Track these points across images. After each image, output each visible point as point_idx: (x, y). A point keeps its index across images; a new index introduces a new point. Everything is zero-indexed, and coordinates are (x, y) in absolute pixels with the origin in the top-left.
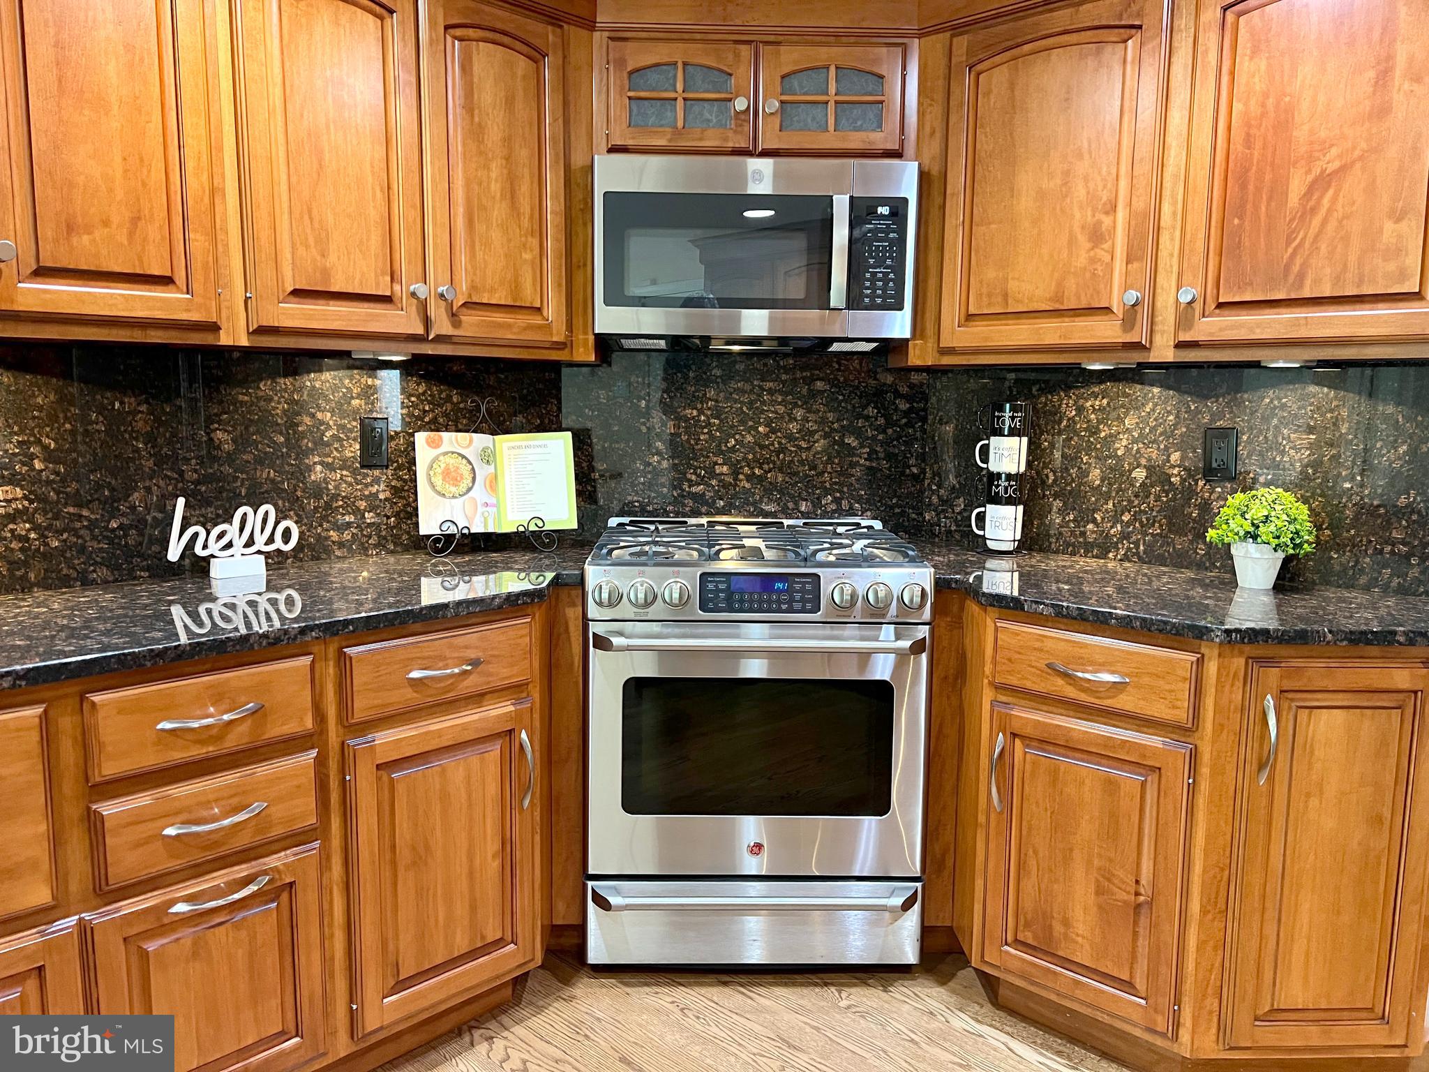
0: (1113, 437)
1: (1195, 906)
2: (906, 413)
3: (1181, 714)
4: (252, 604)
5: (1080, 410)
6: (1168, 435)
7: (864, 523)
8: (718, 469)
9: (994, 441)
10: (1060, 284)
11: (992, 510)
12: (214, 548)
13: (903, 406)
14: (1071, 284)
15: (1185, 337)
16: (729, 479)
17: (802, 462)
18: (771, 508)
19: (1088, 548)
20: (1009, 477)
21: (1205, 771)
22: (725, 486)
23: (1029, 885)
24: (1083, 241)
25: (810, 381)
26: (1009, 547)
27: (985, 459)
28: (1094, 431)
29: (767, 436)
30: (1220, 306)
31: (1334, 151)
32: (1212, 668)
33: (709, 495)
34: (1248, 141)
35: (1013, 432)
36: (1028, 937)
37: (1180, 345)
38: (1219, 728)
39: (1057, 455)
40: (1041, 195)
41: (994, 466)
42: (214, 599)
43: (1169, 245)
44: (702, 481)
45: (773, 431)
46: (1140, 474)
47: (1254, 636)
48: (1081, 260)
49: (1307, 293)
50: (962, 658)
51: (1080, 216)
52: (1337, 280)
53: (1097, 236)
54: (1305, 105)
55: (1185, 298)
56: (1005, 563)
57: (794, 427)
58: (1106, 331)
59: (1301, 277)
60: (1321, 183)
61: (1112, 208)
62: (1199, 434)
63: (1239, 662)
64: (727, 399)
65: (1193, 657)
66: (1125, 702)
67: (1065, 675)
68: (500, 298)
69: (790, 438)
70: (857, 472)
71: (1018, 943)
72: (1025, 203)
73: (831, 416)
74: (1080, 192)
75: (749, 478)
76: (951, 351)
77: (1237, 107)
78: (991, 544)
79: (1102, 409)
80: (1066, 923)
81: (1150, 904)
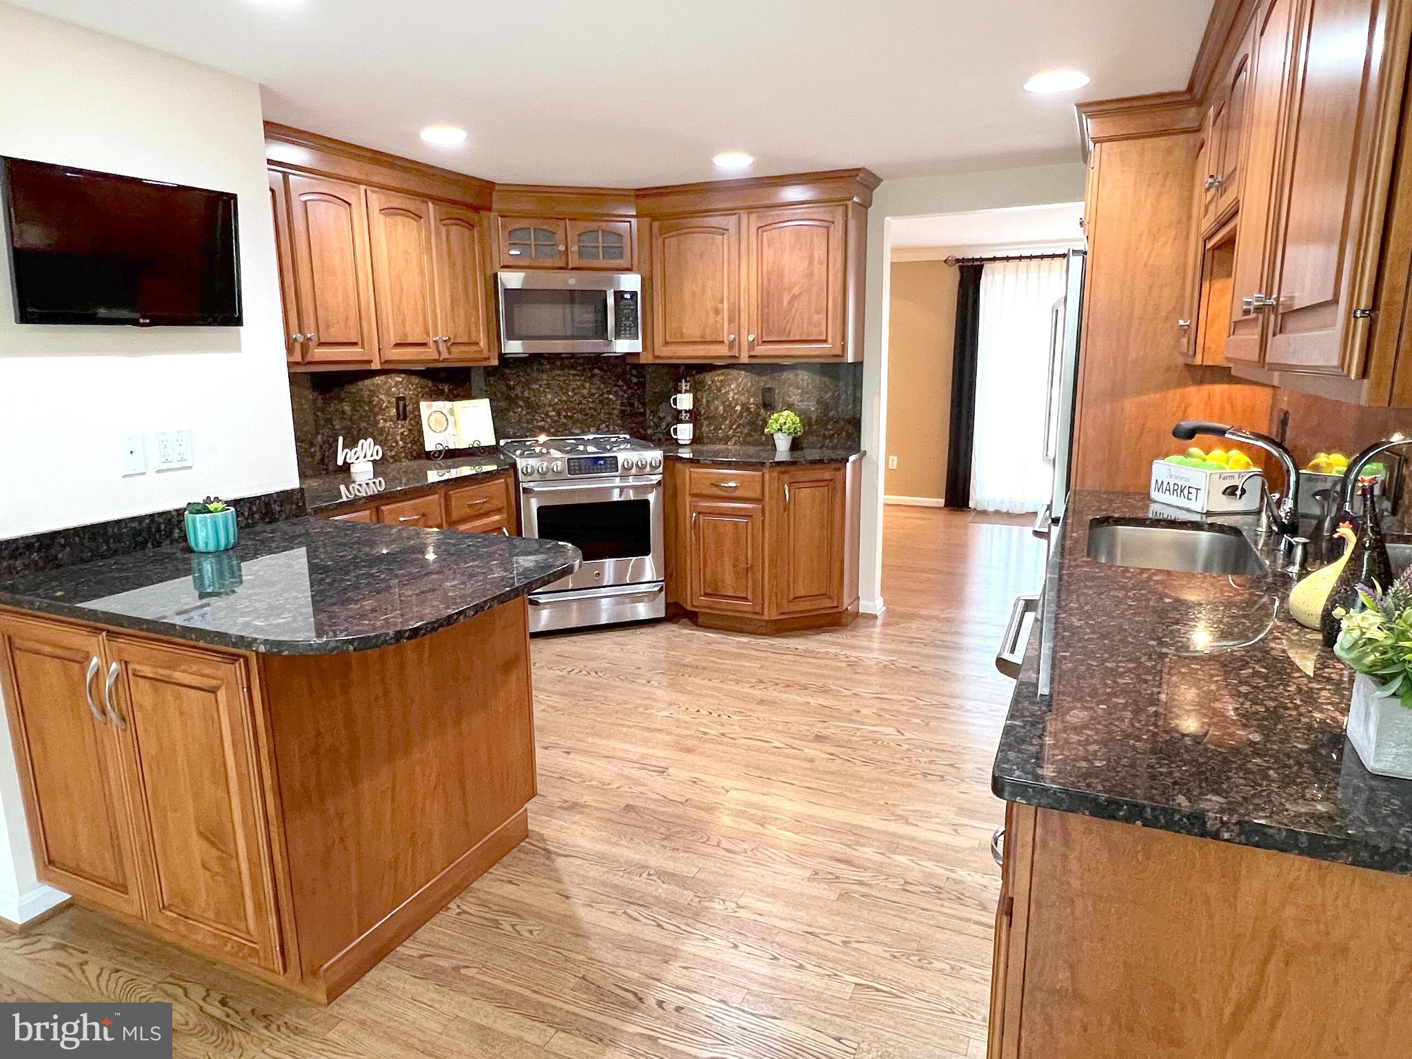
0: (728, 393)
1: (767, 565)
2: (636, 384)
3: (757, 494)
4: (367, 484)
5: (713, 381)
6: (748, 391)
7: (621, 436)
8: (550, 414)
9: (679, 396)
10: (704, 330)
11: (680, 426)
12: (353, 460)
13: (635, 380)
14: (708, 332)
15: (753, 353)
16: (556, 418)
17: (590, 408)
18: (577, 431)
19: (720, 440)
20: (686, 411)
21: (767, 514)
22: (555, 422)
23: (708, 571)
24: (712, 314)
25: (591, 369)
26: (688, 442)
27: (675, 404)
28: (719, 391)
29: (572, 397)
30: (764, 342)
31: (796, 288)
32: (767, 476)
33: (547, 427)
34: (769, 280)
35: (686, 391)
36: (709, 591)
37: (751, 357)
38: (771, 499)
39: (704, 401)
40: (693, 293)
41: (679, 407)
42: (354, 482)
43: (744, 316)
44: (543, 420)
45: (575, 394)
46: (738, 408)
47: (779, 463)
48: (712, 321)
49: (791, 338)
50: (675, 488)
51: (709, 304)
52: (801, 335)
53: (717, 312)
54: (787, 269)
55: (751, 339)
56: (687, 450)
57: (585, 392)
58: (722, 350)
59: (789, 333)
60: (794, 298)
61: (722, 301)
62: (760, 391)
63: (775, 474)
64: (553, 378)
65: (760, 473)
66: (738, 493)
67: (717, 486)
68: (465, 340)
69: (584, 397)
70: (616, 412)
71: (706, 595)
72: (687, 295)
73: (602, 386)
74: (709, 293)
75: (566, 417)
76: (659, 357)
77: (765, 267)
78: (680, 442)
79: (721, 381)
80: (723, 581)
81: (752, 566)
